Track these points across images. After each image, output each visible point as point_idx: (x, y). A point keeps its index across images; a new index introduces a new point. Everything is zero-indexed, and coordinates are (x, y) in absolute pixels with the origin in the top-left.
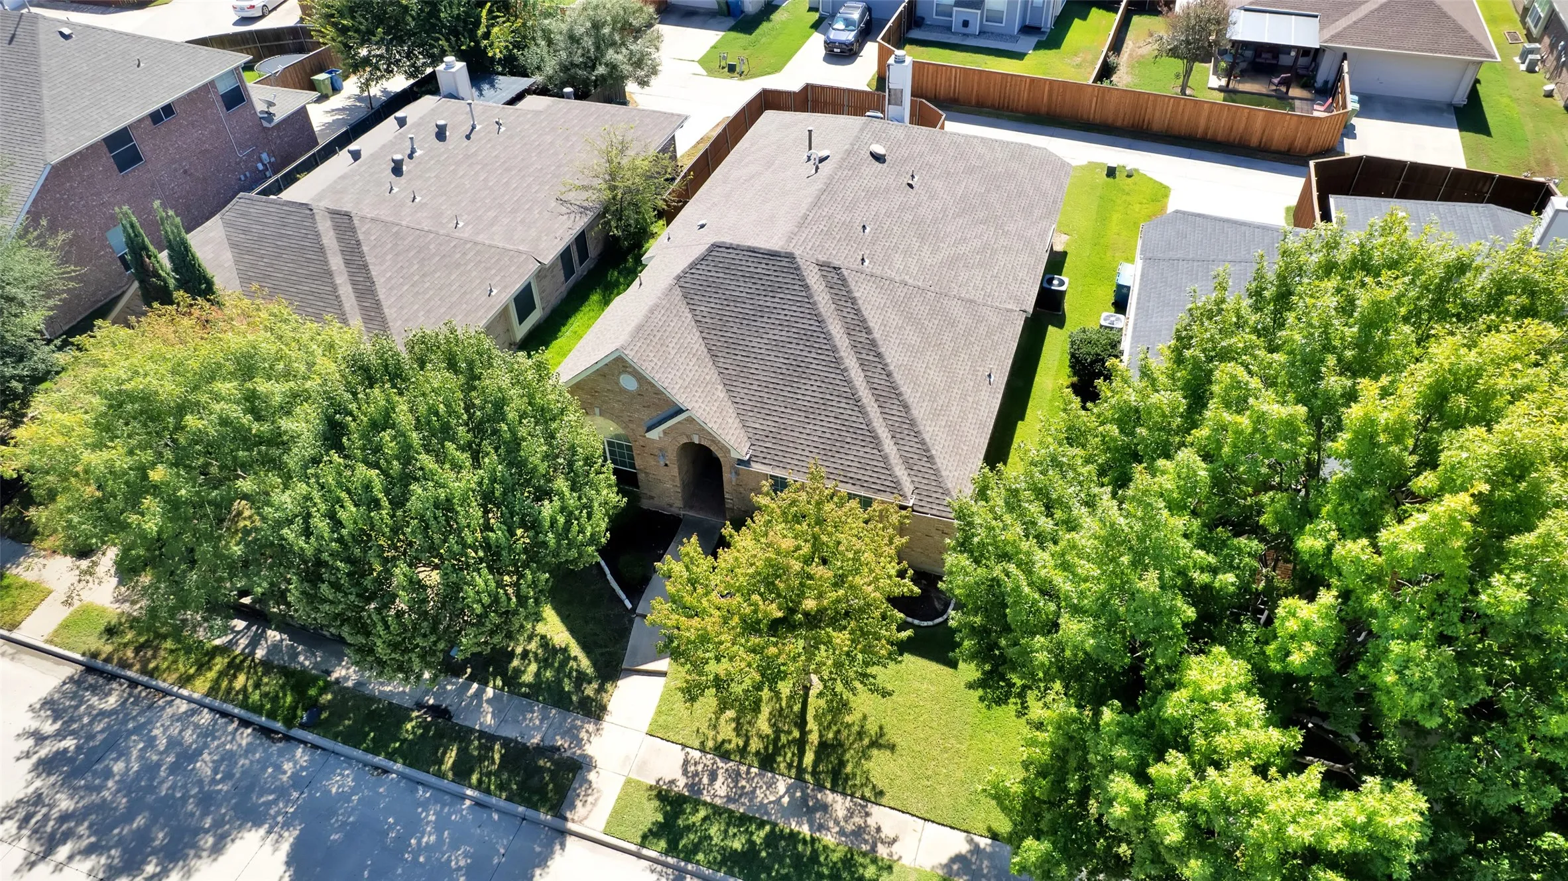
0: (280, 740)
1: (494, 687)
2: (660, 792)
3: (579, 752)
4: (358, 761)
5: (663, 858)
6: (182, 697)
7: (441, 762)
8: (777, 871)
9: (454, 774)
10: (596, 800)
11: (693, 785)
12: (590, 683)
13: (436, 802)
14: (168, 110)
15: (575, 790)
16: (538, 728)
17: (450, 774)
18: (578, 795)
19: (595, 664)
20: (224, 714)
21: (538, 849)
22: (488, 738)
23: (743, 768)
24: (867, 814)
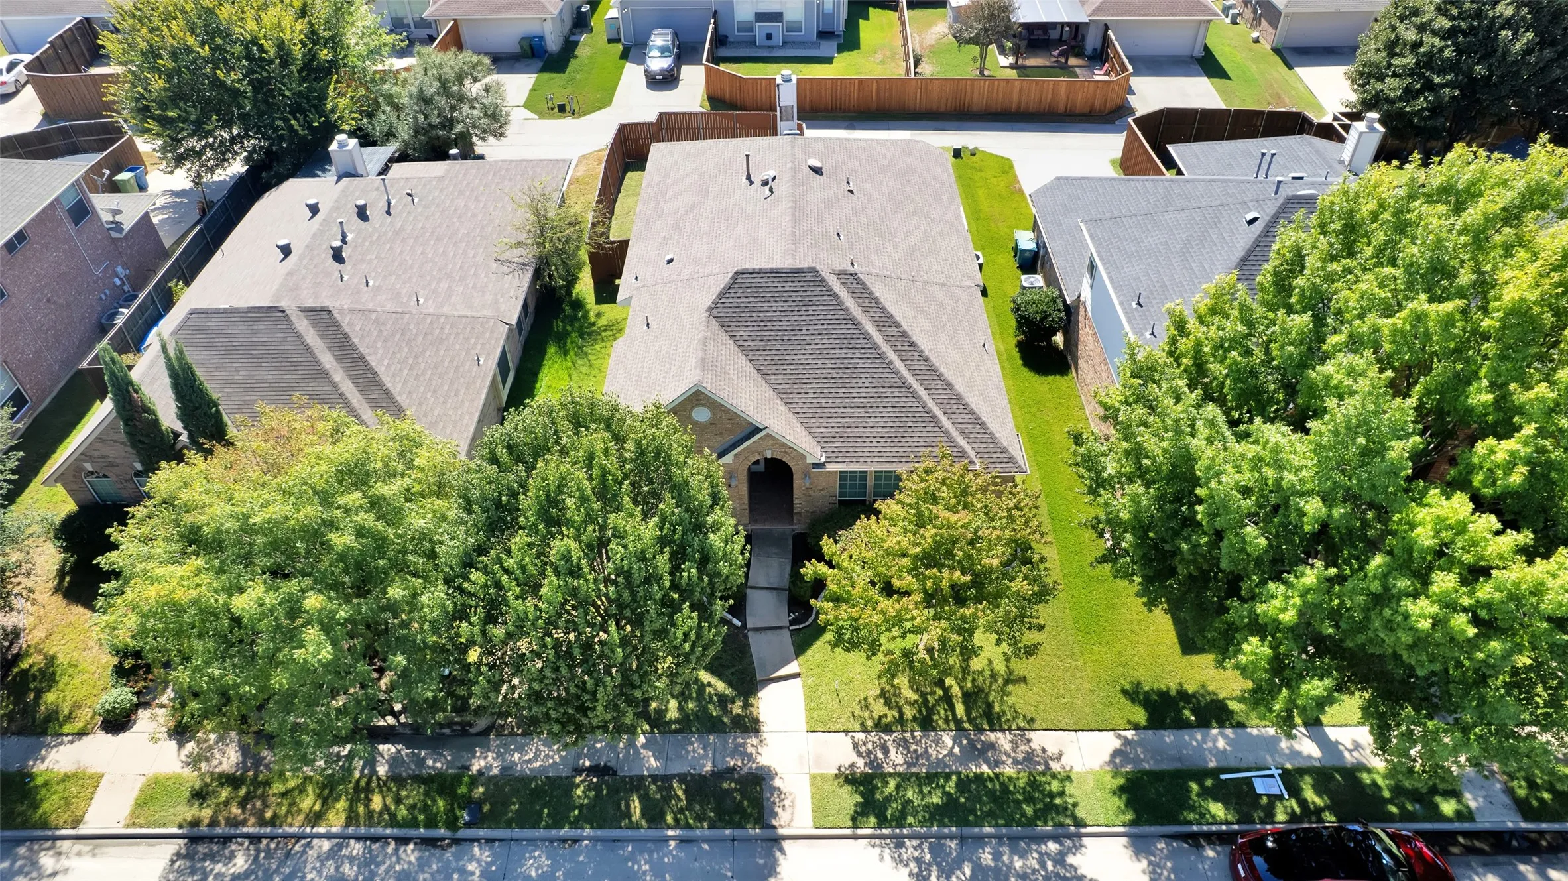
0: (449, 845)
1: (643, 733)
2: (846, 777)
3: (754, 766)
4: (543, 840)
5: (879, 832)
6: (319, 836)
7: (628, 815)
8: (981, 810)
9: (647, 821)
10: (792, 802)
11: (871, 762)
12: (733, 702)
13: (642, 852)
14: (20, 236)
15: (769, 799)
16: (705, 756)
17: (644, 823)
18: (774, 803)
19: (730, 684)
20: (375, 839)
21: (761, 862)
22: (663, 780)
23: (907, 735)
24: (1029, 741)
